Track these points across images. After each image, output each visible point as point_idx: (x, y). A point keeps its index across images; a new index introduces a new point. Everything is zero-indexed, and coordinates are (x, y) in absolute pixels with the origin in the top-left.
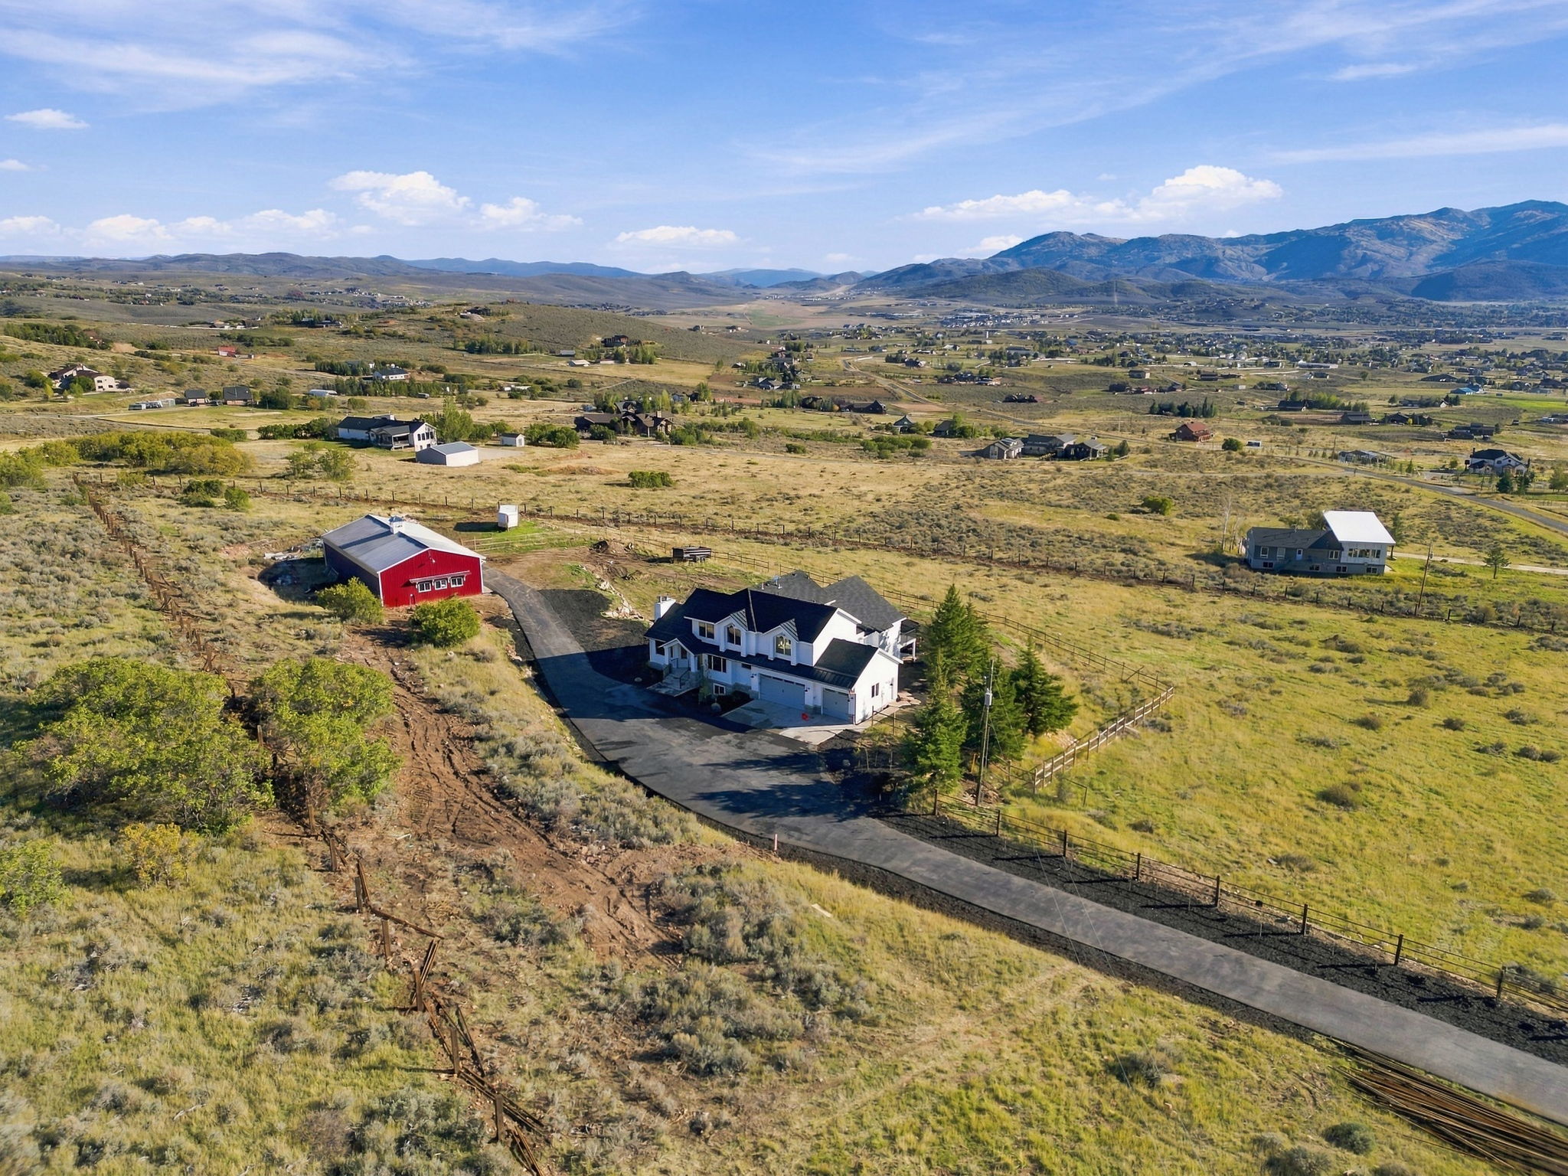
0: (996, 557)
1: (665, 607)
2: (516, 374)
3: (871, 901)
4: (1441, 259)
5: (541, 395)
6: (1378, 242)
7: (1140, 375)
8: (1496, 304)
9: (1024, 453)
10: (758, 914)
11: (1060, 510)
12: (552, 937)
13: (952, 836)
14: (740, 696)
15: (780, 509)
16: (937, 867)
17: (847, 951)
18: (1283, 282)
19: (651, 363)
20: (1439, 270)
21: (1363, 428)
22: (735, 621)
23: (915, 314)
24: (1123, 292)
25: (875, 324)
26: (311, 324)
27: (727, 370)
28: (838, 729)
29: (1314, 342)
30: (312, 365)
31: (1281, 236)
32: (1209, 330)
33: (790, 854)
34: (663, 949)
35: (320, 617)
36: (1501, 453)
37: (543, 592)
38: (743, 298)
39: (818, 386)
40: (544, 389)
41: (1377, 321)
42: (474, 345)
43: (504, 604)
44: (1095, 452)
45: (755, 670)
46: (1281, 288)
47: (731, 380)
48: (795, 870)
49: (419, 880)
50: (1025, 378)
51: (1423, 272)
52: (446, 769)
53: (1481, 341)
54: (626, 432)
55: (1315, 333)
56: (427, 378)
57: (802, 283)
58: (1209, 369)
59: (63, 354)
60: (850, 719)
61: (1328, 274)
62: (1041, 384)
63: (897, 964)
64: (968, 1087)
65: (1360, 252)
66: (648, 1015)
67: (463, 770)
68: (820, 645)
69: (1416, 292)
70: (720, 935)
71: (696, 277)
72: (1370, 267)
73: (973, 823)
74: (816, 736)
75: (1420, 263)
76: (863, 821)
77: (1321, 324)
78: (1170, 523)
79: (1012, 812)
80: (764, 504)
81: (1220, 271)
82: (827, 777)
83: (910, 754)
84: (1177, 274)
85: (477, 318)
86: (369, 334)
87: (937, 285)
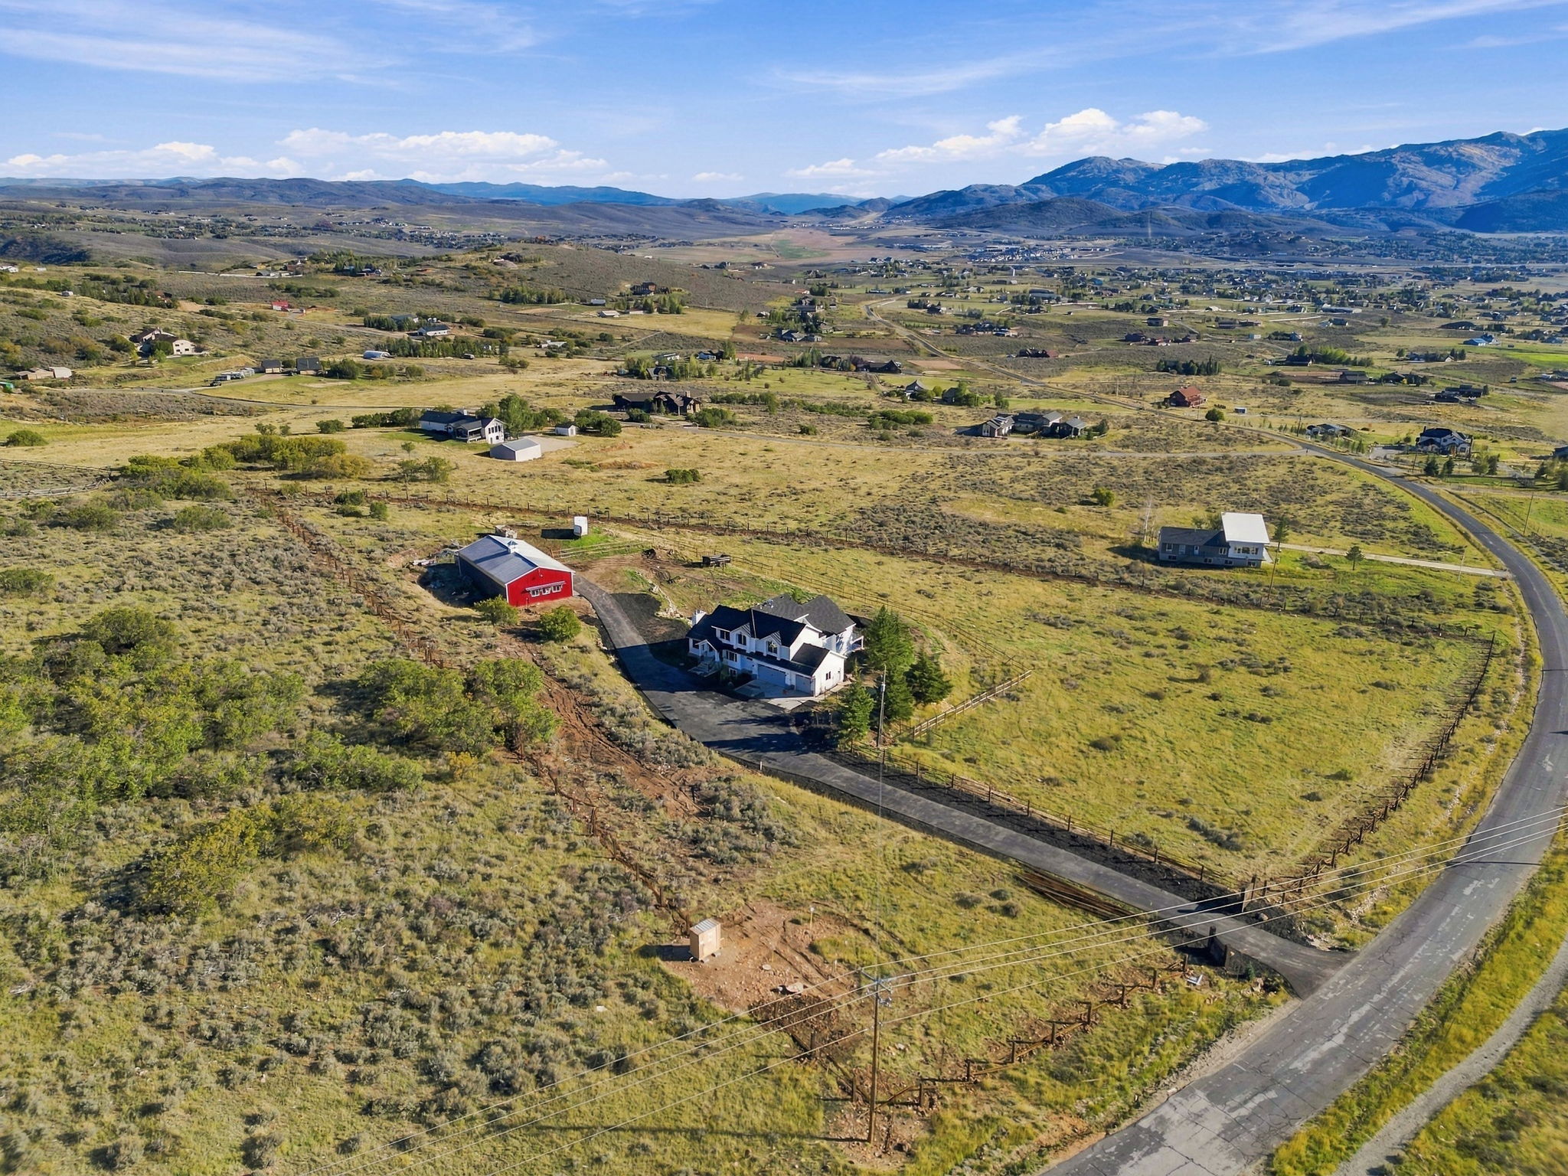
0: (951, 554)
1: (699, 617)
2: (551, 327)
3: (807, 796)
4: (1489, 188)
5: (577, 353)
6: (1425, 168)
7: (1157, 322)
8: (1543, 235)
9: (1014, 431)
10: (748, 801)
11: (1020, 503)
12: (649, 808)
13: (860, 764)
14: (746, 677)
15: (788, 507)
16: (847, 779)
17: (791, 819)
18: (1324, 211)
19: (678, 312)
20: (1486, 199)
21: (1358, 390)
22: (744, 630)
23: (944, 245)
24: (1158, 223)
25: (904, 257)
26: (354, 273)
27: (752, 321)
28: (804, 699)
29: (1347, 280)
30: (359, 320)
31: (1327, 161)
32: (1241, 266)
33: (768, 772)
34: (700, 815)
35: (477, 620)
36: (1449, 432)
37: (613, 595)
38: (771, 225)
39: (840, 338)
40: (577, 346)
41: (1414, 256)
42: (508, 294)
43: (588, 604)
44: (1076, 430)
45: (755, 661)
46: (1320, 217)
47: (755, 331)
48: (769, 780)
49: (580, 782)
50: (1043, 325)
51: (1469, 200)
52: (579, 723)
53: (1517, 279)
54: (659, 411)
55: (1350, 269)
56: (470, 334)
57: (831, 210)
58: (1231, 315)
59: (136, 316)
60: (811, 694)
61: (1371, 204)
62: (1060, 332)
63: (814, 824)
64: (835, 871)
65: (1405, 181)
66: (695, 841)
67: (590, 724)
68: (795, 648)
69: (1459, 224)
70: (728, 809)
71: (723, 203)
72: (1417, 195)
73: (872, 756)
74: (789, 704)
75: (1467, 192)
76: (811, 755)
77: (1358, 260)
78: (1108, 515)
79: (896, 752)
80: (775, 499)
81: (1260, 198)
82: (794, 730)
83: (839, 716)
84: (1215, 203)
85: (512, 266)
86: (409, 283)
87: (968, 215)
